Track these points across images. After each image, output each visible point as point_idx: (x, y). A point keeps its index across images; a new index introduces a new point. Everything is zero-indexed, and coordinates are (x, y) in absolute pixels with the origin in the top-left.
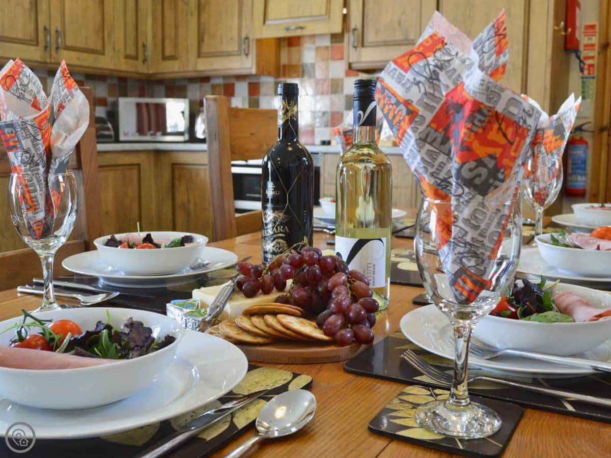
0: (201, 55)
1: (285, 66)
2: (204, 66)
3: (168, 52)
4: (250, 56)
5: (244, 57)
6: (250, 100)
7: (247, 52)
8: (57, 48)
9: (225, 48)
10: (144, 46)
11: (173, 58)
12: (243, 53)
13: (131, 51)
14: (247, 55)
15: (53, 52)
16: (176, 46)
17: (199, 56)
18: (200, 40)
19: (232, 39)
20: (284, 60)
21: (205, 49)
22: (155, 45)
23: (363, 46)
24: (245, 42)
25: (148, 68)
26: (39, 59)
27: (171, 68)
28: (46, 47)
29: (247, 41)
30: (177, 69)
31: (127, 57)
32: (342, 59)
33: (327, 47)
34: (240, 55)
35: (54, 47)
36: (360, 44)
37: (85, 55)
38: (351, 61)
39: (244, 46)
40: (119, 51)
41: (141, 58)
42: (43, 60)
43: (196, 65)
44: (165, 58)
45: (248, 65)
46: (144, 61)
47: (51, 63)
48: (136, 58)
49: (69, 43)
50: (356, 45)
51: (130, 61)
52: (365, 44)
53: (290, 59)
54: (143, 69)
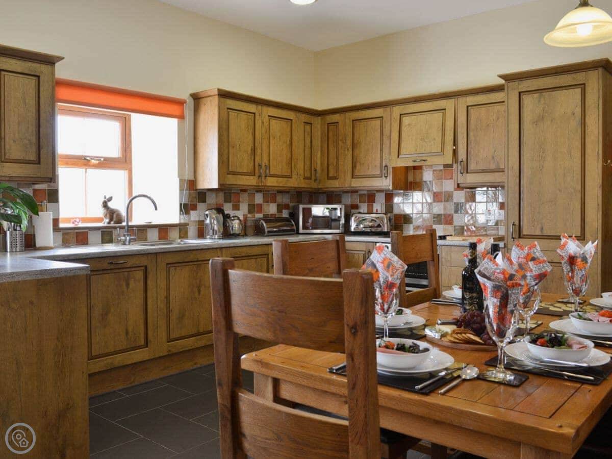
0: (354, 177)
1: (411, 183)
2: (356, 184)
3: (331, 175)
4: (388, 178)
5: (384, 178)
6: (385, 205)
7: (386, 176)
8: (266, 176)
9: (370, 172)
10: (315, 170)
11: (335, 178)
12: (383, 176)
13: (307, 174)
14: (386, 177)
15: (263, 180)
16: (337, 171)
17: (352, 178)
18: (354, 167)
19: (375, 166)
20: (410, 179)
21: (357, 173)
22: (322, 170)
23: (467, 172)
24: (385, 169)
25: (318, 184)
26: (255, 184)
27: (334, 185)
28: (259, 176)
29: (386, 168)
30: (338, 186)
31: (305, 178)
32: (451, 178)
33: (441, 170)
34: (382, 177)
35: (264, 176)
36: (465, 171)
37: (281, 179)
38: (459, 182)
39: (384, 172)
40: (300, 175)
41: (313, 178)
42: (258, 185)
43: (351, 183)
44: (329, 178)
45: (386, 183)
46: (315, 180)
47: (262, 186)
48: (310, 178)
49: (272, 173)
50: (462, 172)
51: (307, 180)
52: (469, 171)
53: (414, 178)
54: (314, 185)
